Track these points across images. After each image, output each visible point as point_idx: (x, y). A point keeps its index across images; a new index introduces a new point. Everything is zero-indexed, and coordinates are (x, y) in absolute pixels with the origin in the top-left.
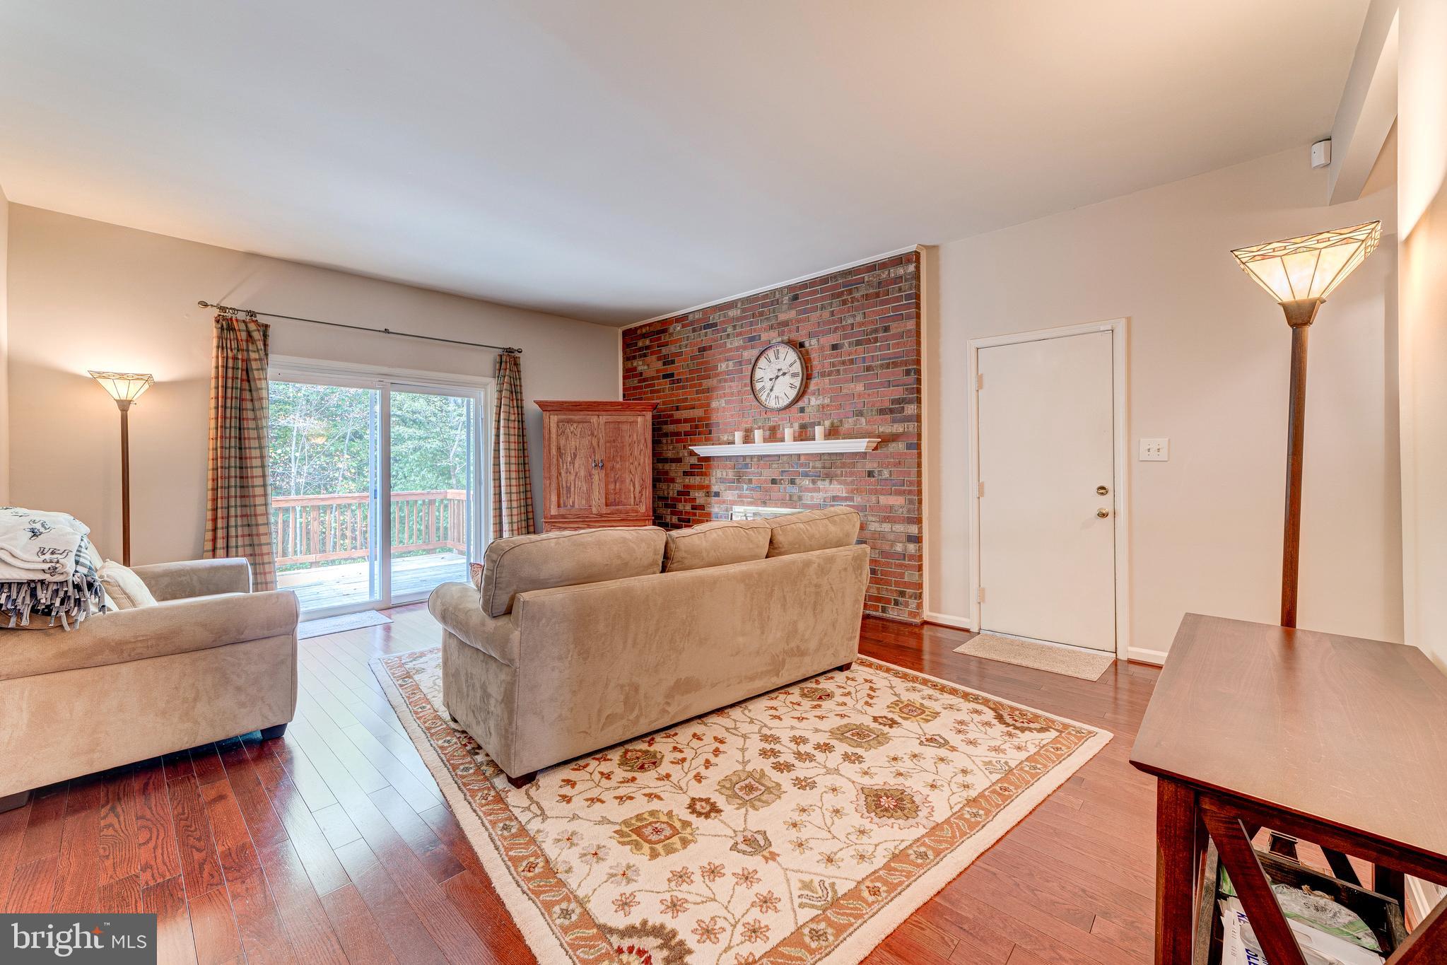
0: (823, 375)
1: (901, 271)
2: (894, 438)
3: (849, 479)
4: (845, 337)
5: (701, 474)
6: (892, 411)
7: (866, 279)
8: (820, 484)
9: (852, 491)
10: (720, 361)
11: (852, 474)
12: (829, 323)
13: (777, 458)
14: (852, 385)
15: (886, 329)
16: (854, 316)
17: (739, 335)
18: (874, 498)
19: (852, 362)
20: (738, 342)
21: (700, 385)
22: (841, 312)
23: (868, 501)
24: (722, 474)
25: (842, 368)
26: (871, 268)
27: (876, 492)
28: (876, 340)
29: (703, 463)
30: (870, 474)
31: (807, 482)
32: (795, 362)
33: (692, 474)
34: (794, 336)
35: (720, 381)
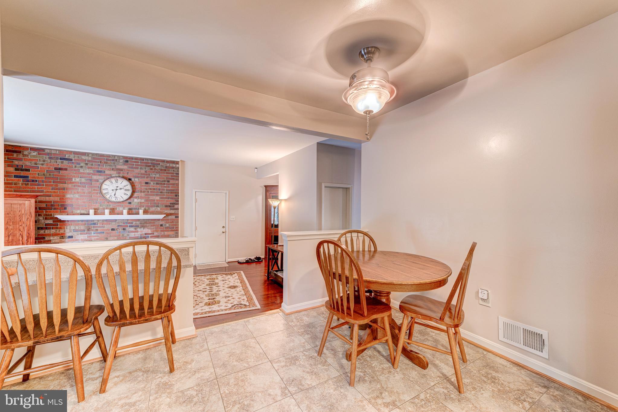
0: (141, 192)
1: (174, 165)
2: (171, 214)
3: (152, 227)
4: (151, 181)
5: (57, 228)
6: (170, 206)
7: (161, 164)
8: (139, 230)
9: (154, 231)
10: (74, 177)
11: (153, 226)
12: (144, 174)
13: (115, 221)
14: (155, 197)
15: (168, 181)
16: (156, 175)
17: (89, 168)
18: (163, 233)
19: (154, 189)
20: (87, 171)
21: (57, 185)
22: (150, 172)
23: (160, 234)
24: (75, 228)
25: (150, 191)
26: (163, 161)
27: (163, 231)
28: (164, 184)
29: (59, 223)
30: (161, 225)
31: (132, 229)
32: (127, 185)
33: (46, 228)
34: (125, 175)
35: (74, 186)
